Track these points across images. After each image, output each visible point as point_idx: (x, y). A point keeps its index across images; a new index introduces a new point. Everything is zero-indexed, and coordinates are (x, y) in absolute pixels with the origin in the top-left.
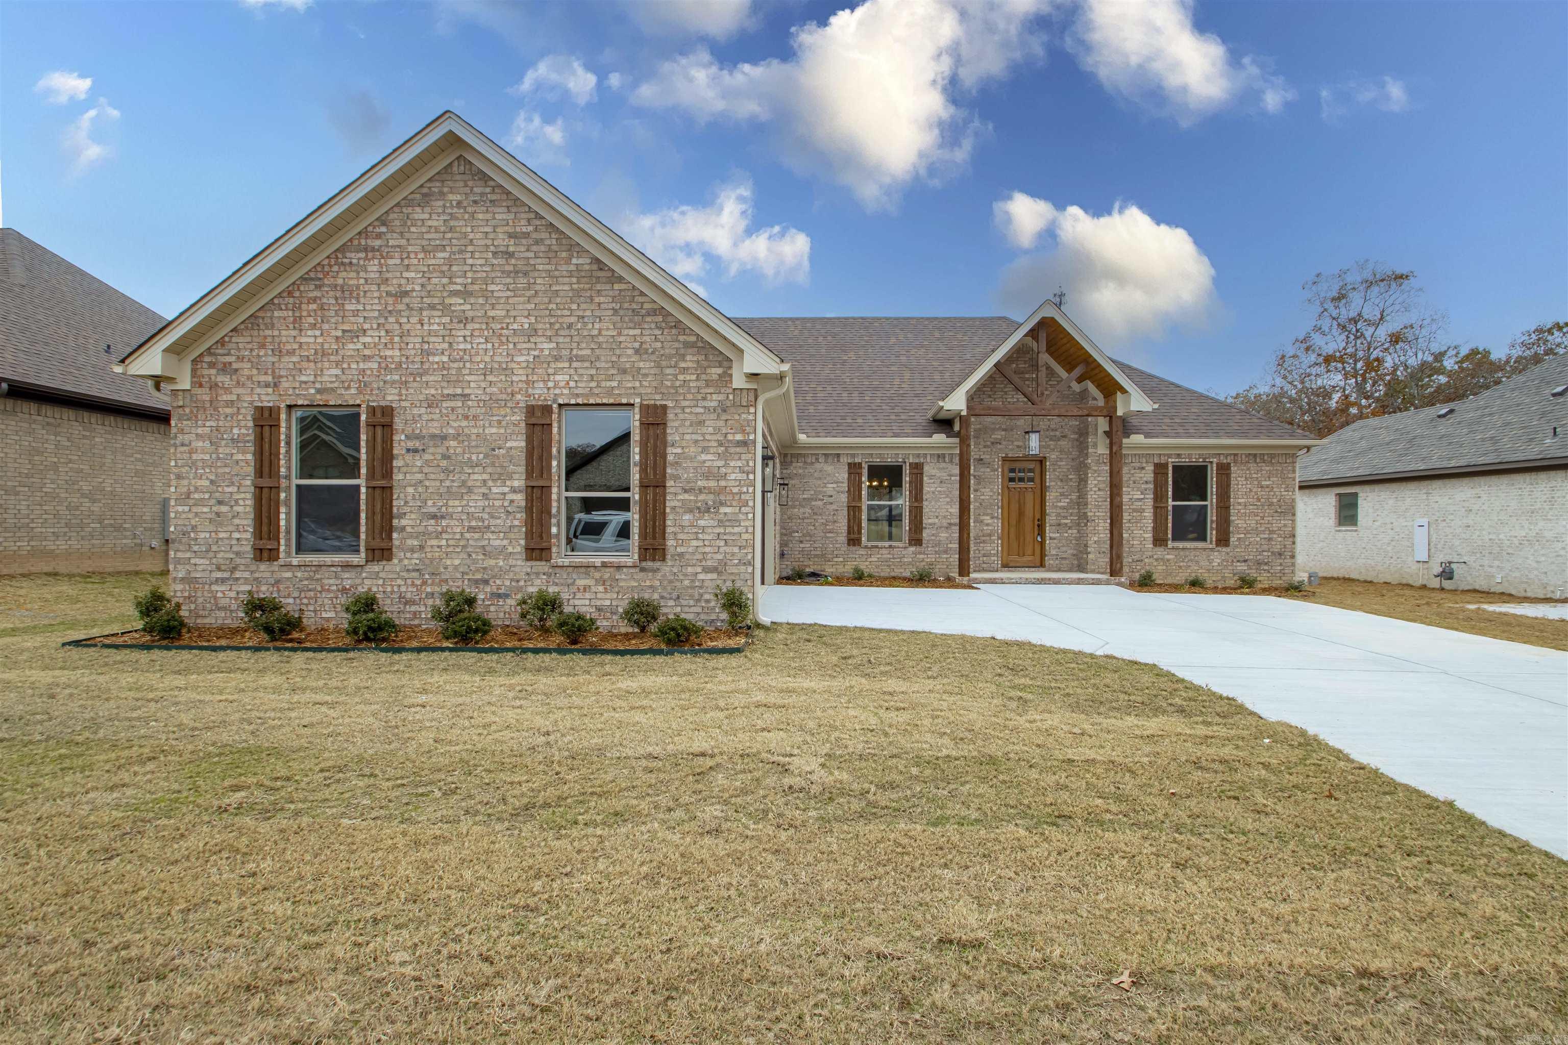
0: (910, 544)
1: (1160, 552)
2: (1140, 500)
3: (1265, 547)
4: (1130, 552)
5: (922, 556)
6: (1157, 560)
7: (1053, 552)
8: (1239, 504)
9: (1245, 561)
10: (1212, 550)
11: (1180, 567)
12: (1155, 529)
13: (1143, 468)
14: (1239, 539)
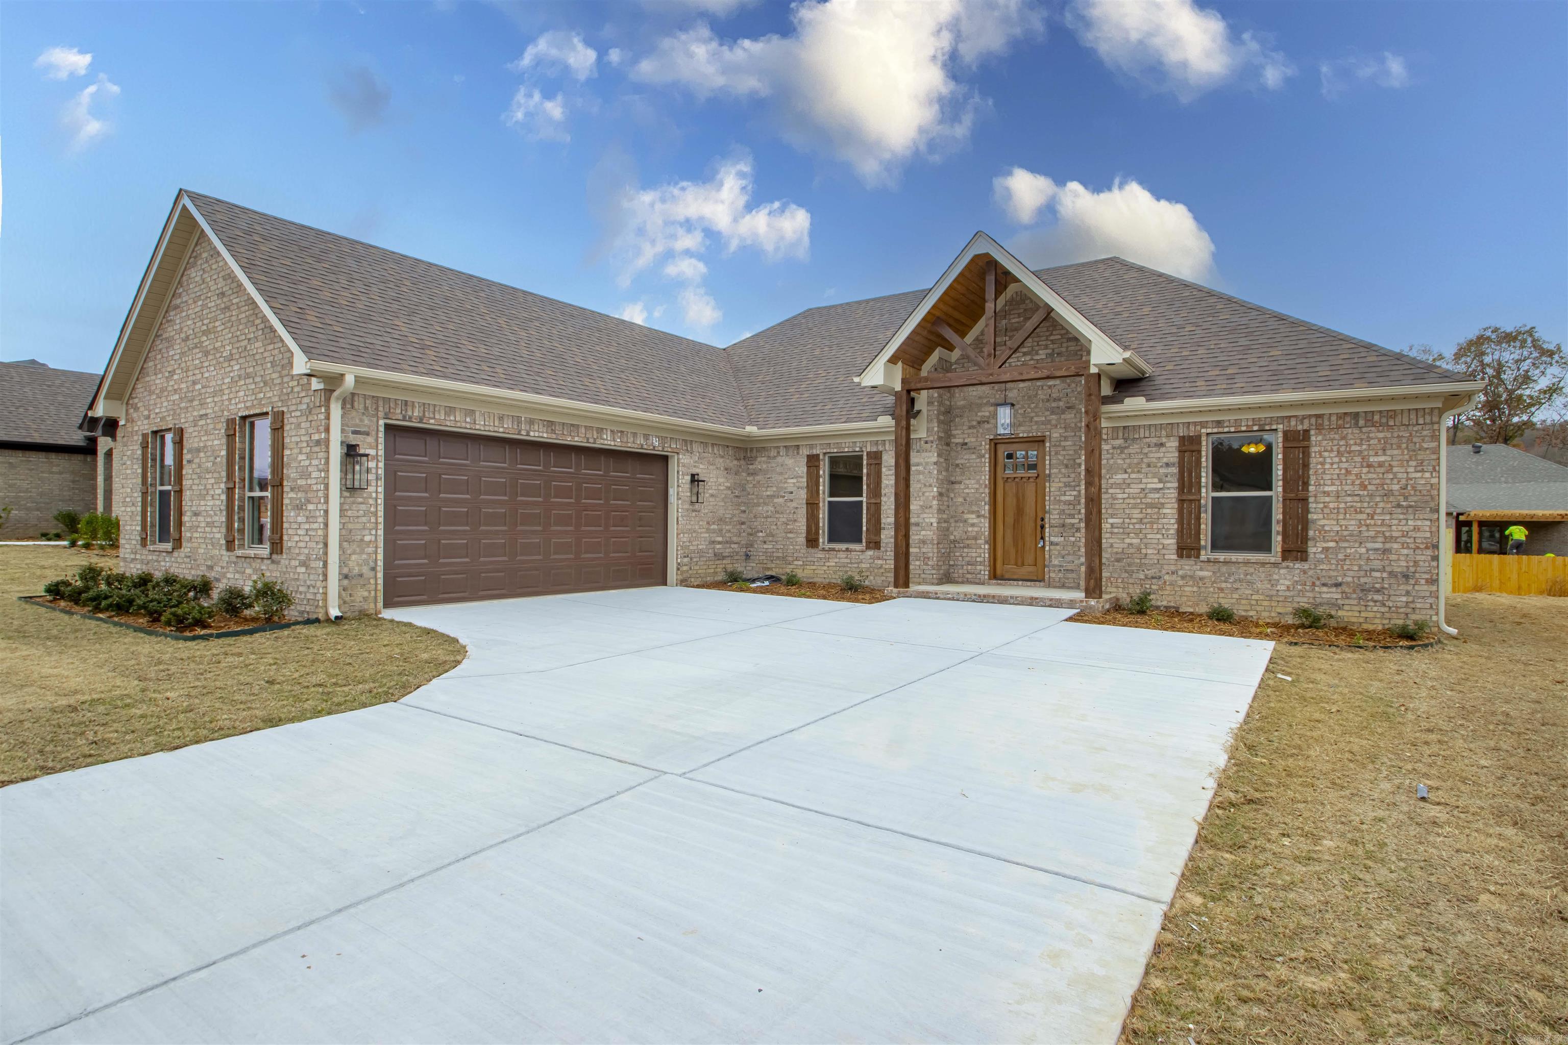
0: (868, 547)
1: (1188, 566)
2: (1158, 490)
3: (1377, 564)
4: (1141, 565)
5: (880, 562)
6: (1183, 577)
7: (1055, 562)
8: (1327, 494)
9: (1337, 585)
10: (1275, 565)
11: (1221, 590)
12: (1180, 533)
13: (1162, 445)
14: (1326, 549)
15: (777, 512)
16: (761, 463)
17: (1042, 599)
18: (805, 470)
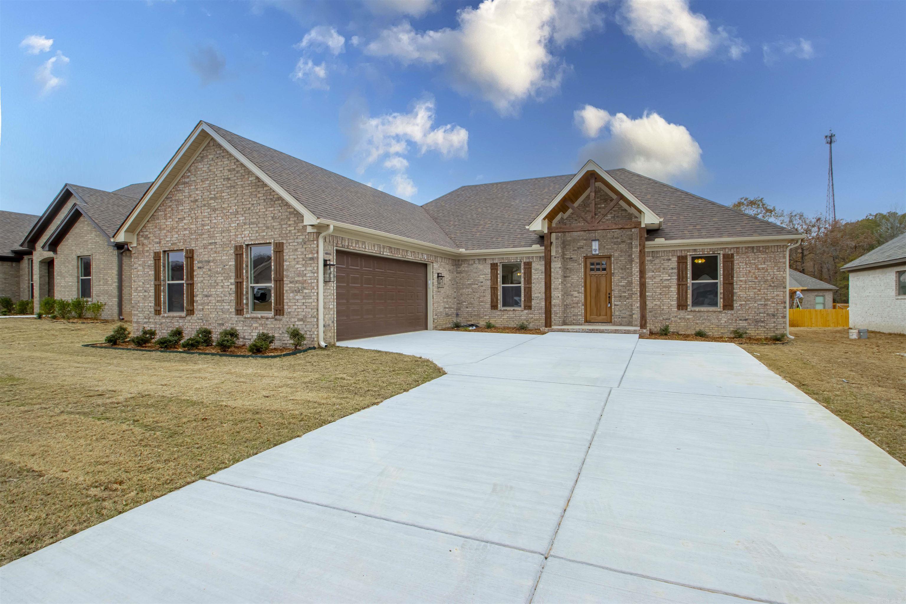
0: (525, 309)
1: (682, 313)
2: (668, 280)
3: (762, 310)
4: (661, 313)
5: (531, 316)
6: (680, 319)
7: (617, 313)
8: (741, 281)
9: (746, 320)
10: (720, 312)
11: (697, 323)
12: (678, 299)
13: (670, 260)
14: (741, 305)
15: (474, 292)
16: (464, 267)
17: (621, 330)
18: (490, 271)
